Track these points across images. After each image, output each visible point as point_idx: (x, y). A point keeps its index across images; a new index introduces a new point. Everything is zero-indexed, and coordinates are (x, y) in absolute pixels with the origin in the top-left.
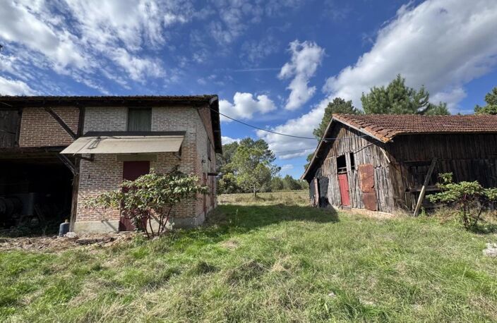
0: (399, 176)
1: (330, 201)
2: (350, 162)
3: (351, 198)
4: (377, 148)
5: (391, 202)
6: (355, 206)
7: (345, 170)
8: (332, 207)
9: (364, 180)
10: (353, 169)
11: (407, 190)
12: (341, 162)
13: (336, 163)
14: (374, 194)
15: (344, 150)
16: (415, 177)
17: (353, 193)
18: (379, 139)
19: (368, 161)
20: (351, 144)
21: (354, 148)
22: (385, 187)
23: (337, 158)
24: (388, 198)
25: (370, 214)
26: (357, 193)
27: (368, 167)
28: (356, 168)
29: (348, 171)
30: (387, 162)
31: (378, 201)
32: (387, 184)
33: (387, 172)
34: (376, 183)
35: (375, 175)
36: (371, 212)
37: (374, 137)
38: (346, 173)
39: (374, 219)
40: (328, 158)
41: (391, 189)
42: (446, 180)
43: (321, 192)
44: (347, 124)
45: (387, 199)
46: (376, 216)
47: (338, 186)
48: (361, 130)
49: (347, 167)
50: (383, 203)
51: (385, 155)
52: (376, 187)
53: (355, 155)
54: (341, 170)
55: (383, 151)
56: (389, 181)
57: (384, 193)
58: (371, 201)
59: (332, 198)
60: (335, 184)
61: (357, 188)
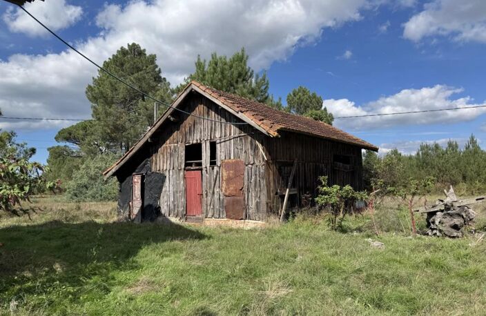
0: (271, 178)
1: (164, 210)
2: (209, 154)
3: (204, 205)
4: (251, 142)
5: (264, 207)
6: (210, 215)
7: (200, 164)
8: (168, 220)
9: (229, 180)
10: (213, 163)
11: (277, 194)
12: (193, 153)
13: (183, 153)
14: (242, 198)
15: (200, 135)
16: (283, 179)
17: (209, 198)
18: (264, 131)
19: (237, 156)
20: (212, 130)
21: (218, 135)
22: (258, 189)
23: (187, 148)
24: (260, 203)
25: (234, 224)
26: (216, 196)
27: (236, 164)
28: (219, 163)
29: (203, 166)
30: (263, 159)
31: (246, 208)
32: (260, 186)
33: (262, 171)
34: (246, 184)
35: (246, 174)
36: (235, 221)
37: (257, 127)
38: (201, 170)
39: (237, 231)
40: (168, 145)
41: (265, 192)
42: (324, 183)
43: (147, 197)
44: (217, 102)
45: (258, 205)
46: (241, 226)
47: (182, 188)
48: (240, 115)
49: (203, 161)
50: (252, 210)
51: (261, 150)
52: (245, 189)
53: (218, 146)
54: (191, 165)
55: (260, 146)
56: (263, 183)
57: (256, 196)
58: (235, 208)
59: (168, 206)
60: (177, 185)
61: (217, 190)
